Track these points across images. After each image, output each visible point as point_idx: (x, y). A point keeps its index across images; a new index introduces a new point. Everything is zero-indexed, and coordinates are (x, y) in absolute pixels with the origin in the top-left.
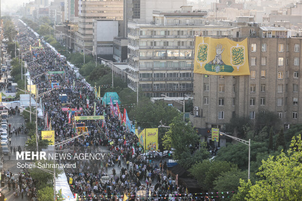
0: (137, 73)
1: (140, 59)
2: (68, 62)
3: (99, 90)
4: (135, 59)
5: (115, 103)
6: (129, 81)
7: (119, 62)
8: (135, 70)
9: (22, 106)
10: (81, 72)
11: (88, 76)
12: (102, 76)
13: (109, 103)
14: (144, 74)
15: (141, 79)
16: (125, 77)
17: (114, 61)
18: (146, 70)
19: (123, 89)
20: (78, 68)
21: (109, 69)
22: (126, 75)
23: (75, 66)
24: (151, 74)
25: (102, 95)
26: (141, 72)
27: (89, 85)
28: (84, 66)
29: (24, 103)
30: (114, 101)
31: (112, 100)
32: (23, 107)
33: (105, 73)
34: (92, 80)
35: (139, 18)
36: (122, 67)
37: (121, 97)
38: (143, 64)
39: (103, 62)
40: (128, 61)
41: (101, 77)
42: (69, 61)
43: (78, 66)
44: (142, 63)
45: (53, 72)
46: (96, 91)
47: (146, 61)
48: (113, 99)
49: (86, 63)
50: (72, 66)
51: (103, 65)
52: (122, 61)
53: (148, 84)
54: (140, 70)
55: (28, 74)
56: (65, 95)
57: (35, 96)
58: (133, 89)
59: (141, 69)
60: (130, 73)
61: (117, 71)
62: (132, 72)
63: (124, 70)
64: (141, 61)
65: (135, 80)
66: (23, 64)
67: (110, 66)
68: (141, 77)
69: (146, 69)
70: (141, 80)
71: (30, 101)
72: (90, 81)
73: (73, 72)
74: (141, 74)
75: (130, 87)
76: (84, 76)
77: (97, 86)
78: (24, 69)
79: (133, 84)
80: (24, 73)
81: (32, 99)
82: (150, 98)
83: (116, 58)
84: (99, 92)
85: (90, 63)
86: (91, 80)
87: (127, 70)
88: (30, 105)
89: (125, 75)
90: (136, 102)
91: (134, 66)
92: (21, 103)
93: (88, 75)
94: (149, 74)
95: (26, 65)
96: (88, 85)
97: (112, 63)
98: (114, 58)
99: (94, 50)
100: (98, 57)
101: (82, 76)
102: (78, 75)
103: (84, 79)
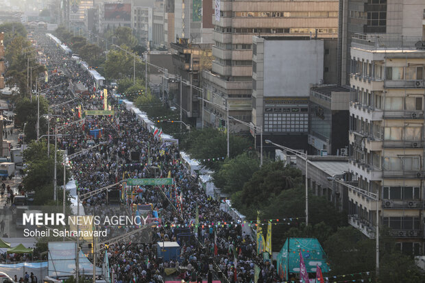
0: (375, 185)
1: (384, 147)
2: (183, 154)
3: (269, 233)
4: (370, 147)
5: (314, 270)
6: (352, 208)
7: (325, 154)
8: (369, 176)
9: (54, 274)
10: (218, 182)
11: (238, 193)
12: (277, 193)
13: (296, 270)
14: (395, 190)
15: (388, 203)
16: (341, 196)
17: (311, 150)
18: (404, 178)
19: (335, 231)
20: (212, 169)
21: (297, 175)
22: (346, 190)
23: (203, 163)
24: (417, 189)
25: (277, 247)
26: (387, 184)
27: (241, 216)
28: (228, 164)
29: (59, 266)
30: (311, 263)
31: (304, 260)
32: (57, 278)
33: (285, 185)
34: (248, 206)
35: (384, 31)
36: (334, 169)
37: (329, 253)
38: (393, 161)
39: (281, 155)
40: (351, 153)
41: (273, 194)
42: (187, 151)
43: (210, 165)
44: (391, 159)
45: (142, 182)
46: (259, 235)
47: (401, 152)
48: (308, 259)
49: (233, 155)
50: (194, 163)
51: (281, 163)
52: (334, 153)
53: (407, 218)
54: (383, 177)
55: (72, 186)
56: (175, 244)
57: (90, 246)
58: (365, 232)
59: (386, 173)
60: (355, 184)
61: (318, 179)
62: (362, 183)
63: (338, 177)
64: (387, 153)
65: (368, 206)
66: (60, 158)
67: (299, 166)
68: (386, 197)
69: (400, 174)
70: (386, 206)
71: (77, 260)
72: (245, 206)
73: (197, 180)
74: (386, 189)
75: (355, 225)
76: (227, 192)
77: (264, 220)
78: (60, 170)
79: (366, 217)
80: (61, 183)
81: (81, 255)
82: (413, 258)
83: (318, 143)
84: (269, 238)
85: (243, 158)
86: (246, 204)
87: (348, 176)
88: (77, 272)
89: (341, 192)
90: (372, 268)
91: (367, 167)
92: (51, 268)
93: (238, 188)
94: (411, 188)
95: (67, 161)
96: (239, 218)
97: (304, 156)
98: (310, 142)
99: (255, 120)
100: (268, 141)
101: (223, 192)
102: (211, 189)
103: (228, 202)
